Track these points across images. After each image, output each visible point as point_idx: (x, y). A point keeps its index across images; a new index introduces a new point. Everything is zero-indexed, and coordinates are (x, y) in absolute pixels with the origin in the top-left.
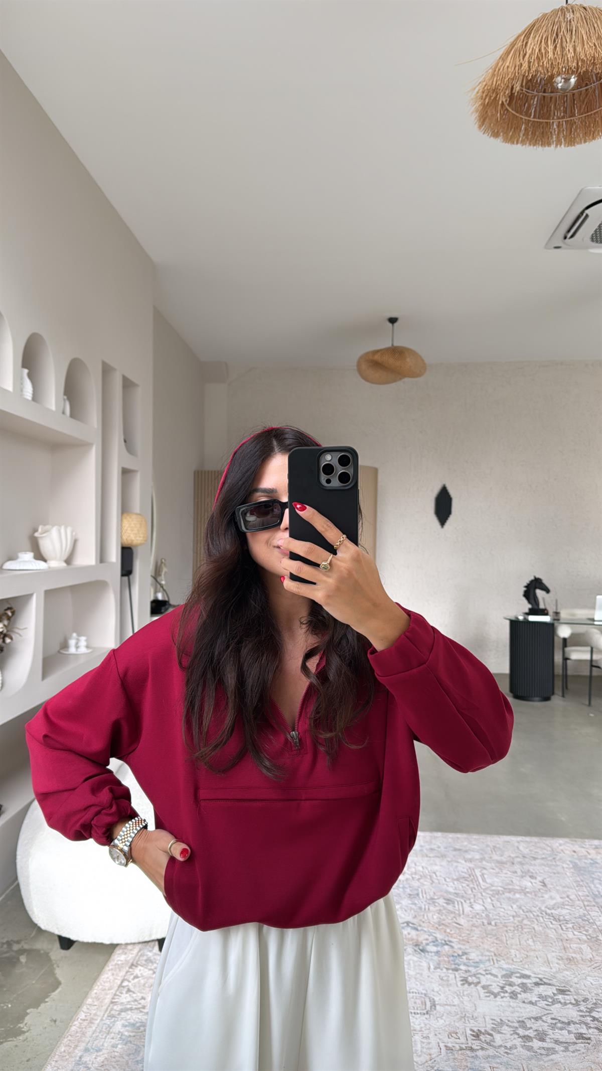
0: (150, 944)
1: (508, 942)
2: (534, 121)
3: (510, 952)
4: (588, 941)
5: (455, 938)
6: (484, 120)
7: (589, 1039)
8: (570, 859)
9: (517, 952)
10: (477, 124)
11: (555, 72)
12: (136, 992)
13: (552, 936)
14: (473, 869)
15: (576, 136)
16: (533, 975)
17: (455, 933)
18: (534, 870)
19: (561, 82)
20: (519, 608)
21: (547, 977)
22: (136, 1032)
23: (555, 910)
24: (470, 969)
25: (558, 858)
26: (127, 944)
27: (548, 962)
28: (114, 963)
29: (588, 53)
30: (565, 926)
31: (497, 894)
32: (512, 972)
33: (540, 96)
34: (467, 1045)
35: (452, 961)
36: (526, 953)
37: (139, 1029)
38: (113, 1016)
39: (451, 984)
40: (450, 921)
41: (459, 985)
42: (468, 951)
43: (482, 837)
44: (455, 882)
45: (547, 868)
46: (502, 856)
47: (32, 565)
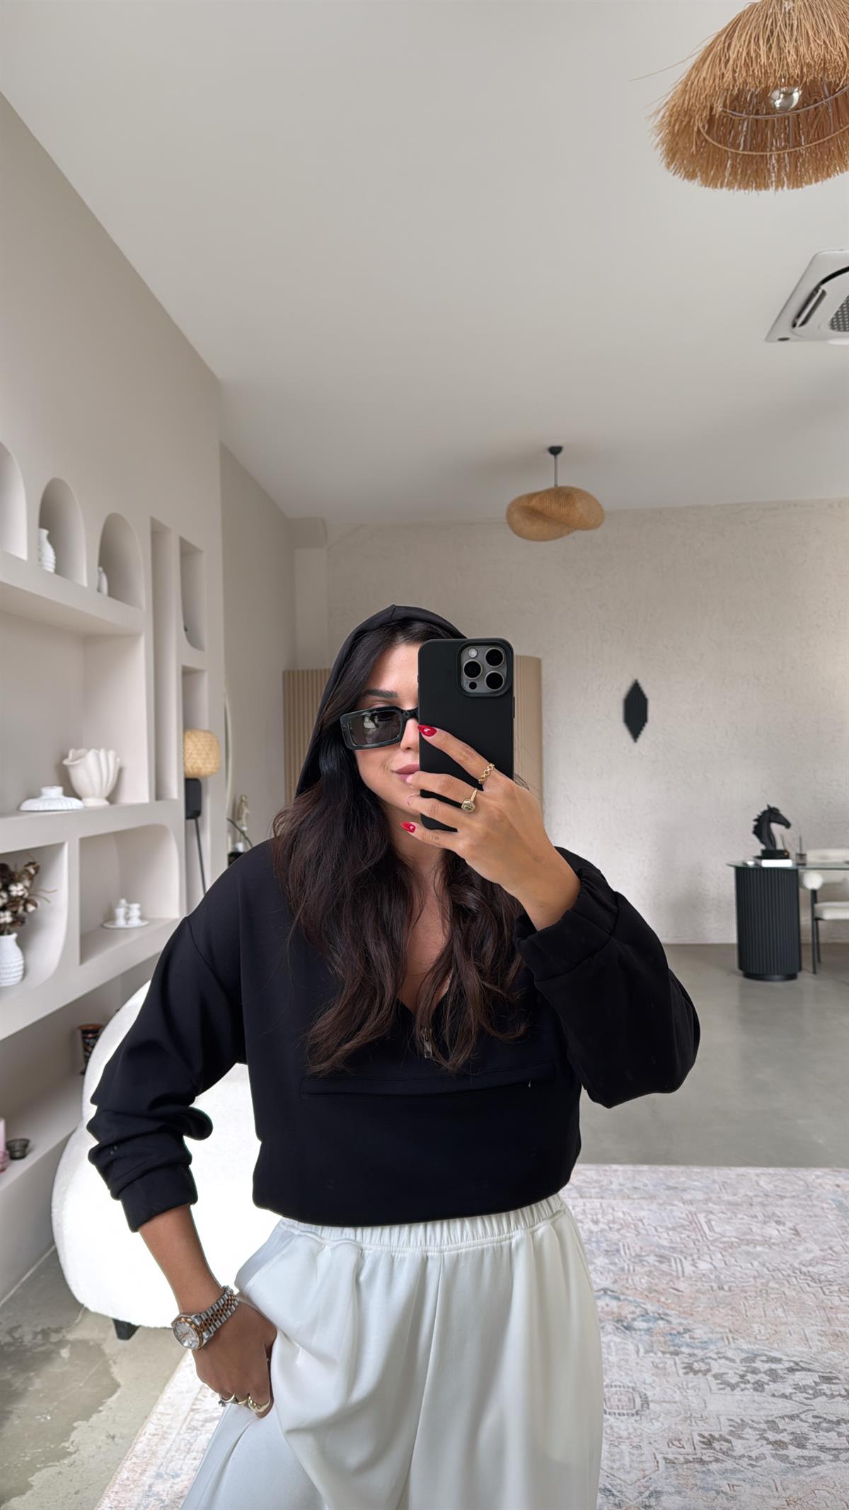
1: (749, 1314)
2: (743, 155)
3: (751, 1327)
5: (672, 1310)
6: (674, 155)
8: (833, 1197)
9: (763, 1327)
10: (663, 162)
11: (770, 82)
13: (811, 1303)
14: (695, 1214)
15: (803, 173)
16: (785, 1358)
17: (672, 1303)
18: (781, 1212)
19: (779, 98)
20: (749, 851)
21: (805, 1360)
23: (814, 1266)
24: (696, 1351)
25: (815, 1195)
27: (806, 1340)
29: (816, 54)
30: (829, 1289)
31: (731, 1248)
32: (756, 1355)
33: (750, 120)
34: (695, 1457)
35: (670, 1341)
36: (774, 1327)
38: (195, 1428)
39: (669, 1374)
40: (665, 1287)
41: (681, 1375)
42: (693, 1327)
43: (706, 1169)
44: (671, 1233)
45: (800, 1210)
46: (735, 1195)
47: (62, 804)
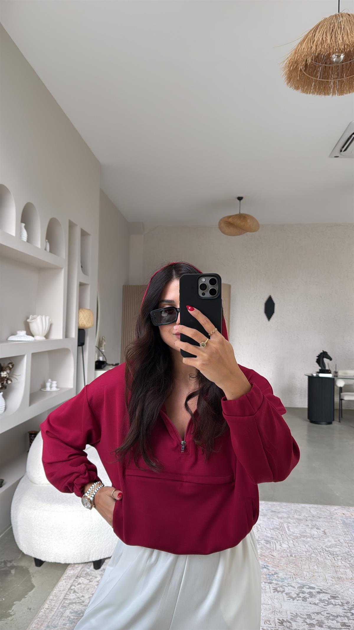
0: (88, 564)
1: (302, 567)
2: (319, 80)
3: (303, 573)
4: (350, 567)
5: (270, 564)
6: (290, 80)
7: (349, 626)
8: (341, 518)
9: (308, 573)
10: (286, 82)
11: (331, 51)
12: (79, 592)
13: (329, 564)
14: (283, 523)
15: (344, 89)
16: (316, 587)
17: (270, 561)
18: (319, 524)
19: (335, 58)
20: (314, 369)
21: (325, 588)
22: (78, 617)
23: (331, 548)
24: (279, 583)
25: (334, 517)
26: (75, 564)
27: (326, 580)
28: (66, 575)
29: (351, 40)
30: (337, 558)
31: (297, 538)
32: (304, 585)
33: (323, 66)
34: (275, 629)
35: (268, 578)
36: (313, 574)
37: (80, 615)
38: (65, 607)
39: (267, 592)
40: (268, 554)
41: (272, 593)
42: (278, 572)
43: (289, 504)
44: (272, 531)
45: (327, 523)
46: (300, 516)
47: (25, 338)
